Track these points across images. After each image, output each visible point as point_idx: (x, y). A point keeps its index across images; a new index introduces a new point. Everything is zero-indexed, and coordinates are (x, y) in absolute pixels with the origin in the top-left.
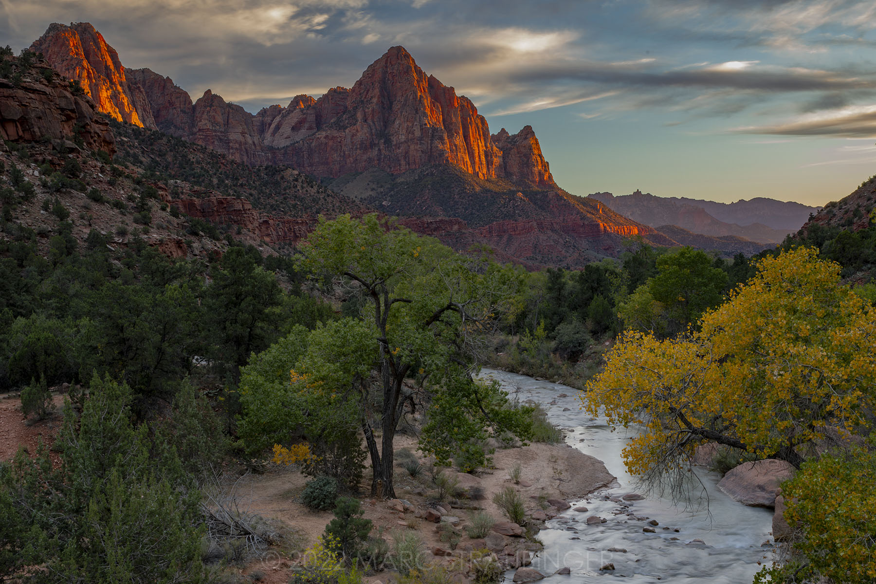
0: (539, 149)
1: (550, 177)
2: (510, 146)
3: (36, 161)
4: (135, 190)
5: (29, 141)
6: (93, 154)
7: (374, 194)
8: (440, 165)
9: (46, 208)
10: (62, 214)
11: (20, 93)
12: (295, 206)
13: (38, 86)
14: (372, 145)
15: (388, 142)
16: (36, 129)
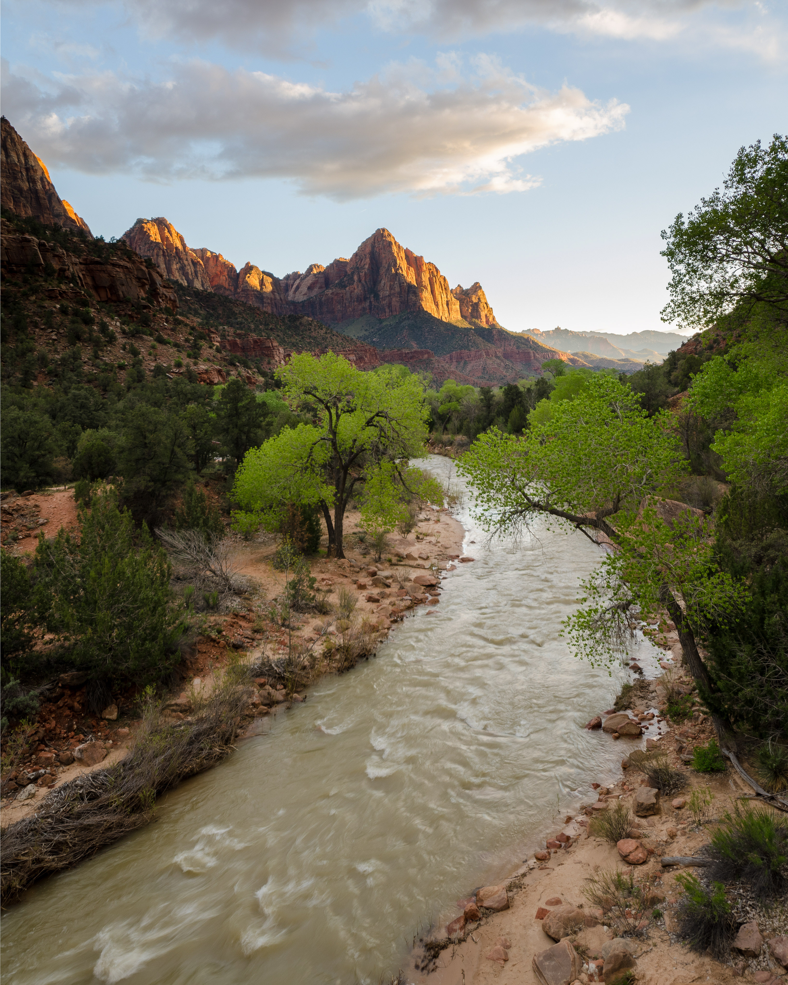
0: (485, 299)
1: (494, 318)
2: (464, 297)
3: (119, 316)
4: (190, 334)
5: (115, 302)
6: (161, 309)
7: (367, 333)
8: (414, 312)
9: (124, 349)
10: (135, 353)
11: (110, 267)
12: (310, 343)
13: (122, 263)
14: (365, 299)
15: (377, 296)
16: (121, 293)
